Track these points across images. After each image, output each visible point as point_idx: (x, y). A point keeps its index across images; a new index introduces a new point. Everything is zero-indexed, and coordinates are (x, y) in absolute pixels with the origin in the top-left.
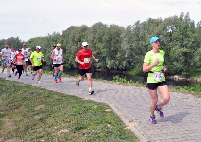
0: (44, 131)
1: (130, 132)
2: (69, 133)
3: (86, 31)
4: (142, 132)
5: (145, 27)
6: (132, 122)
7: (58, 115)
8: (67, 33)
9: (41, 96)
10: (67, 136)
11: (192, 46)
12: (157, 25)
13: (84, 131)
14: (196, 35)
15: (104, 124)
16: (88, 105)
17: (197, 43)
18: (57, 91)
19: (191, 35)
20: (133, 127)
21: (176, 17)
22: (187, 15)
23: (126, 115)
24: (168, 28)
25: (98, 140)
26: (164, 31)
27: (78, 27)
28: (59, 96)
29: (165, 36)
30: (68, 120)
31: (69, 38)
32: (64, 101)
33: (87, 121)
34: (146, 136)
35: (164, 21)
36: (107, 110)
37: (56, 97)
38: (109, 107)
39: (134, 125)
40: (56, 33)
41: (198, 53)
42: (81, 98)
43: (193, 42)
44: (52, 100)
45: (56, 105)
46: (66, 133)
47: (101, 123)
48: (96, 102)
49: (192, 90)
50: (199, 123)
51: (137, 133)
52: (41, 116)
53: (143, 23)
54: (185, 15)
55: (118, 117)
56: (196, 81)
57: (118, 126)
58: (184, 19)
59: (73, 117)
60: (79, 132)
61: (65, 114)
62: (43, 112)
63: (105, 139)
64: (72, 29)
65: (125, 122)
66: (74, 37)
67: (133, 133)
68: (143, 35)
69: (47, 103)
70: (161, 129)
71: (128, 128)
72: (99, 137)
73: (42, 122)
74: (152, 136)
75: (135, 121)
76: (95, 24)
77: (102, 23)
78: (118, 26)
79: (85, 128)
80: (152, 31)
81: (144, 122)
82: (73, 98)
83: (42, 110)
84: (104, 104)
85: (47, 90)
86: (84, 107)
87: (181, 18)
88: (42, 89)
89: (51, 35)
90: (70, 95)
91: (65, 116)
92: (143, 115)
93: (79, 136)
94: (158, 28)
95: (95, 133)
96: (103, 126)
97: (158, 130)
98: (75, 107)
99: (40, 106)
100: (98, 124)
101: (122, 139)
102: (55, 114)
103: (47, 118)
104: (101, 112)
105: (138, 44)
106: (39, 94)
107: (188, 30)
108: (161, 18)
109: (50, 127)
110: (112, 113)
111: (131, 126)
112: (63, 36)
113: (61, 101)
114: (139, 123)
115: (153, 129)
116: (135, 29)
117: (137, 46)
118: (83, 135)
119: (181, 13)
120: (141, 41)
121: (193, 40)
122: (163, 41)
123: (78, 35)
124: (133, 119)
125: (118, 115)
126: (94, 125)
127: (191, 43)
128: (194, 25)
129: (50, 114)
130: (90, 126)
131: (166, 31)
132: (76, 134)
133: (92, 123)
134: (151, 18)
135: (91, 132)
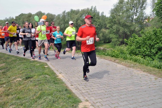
0: (5, 80)
1: (60, 80)
2: (22, 81)
3: (31, 17)
4: (67, 80)
5: (69, 15)
6: (61, 74)
7: (15, 70)
8: (19, 17)
9: (3, 58)
10: (20, 83)
11: (98, 28)
12: (77, 14)
13: (32, 79)
14: (100, 20)
15: (44, 75)
16: (33, 64)
17: (101, 26)
18: (13, 55)
19: (97, 20)
20: (62, 77)
21: (88, 9)
22: (95, 8)
23: (57, 69)
24: (83, 16)
25: (40, 84)
26: (81, 18)
27: (26, 14)
28: (15, 58)
29: (81, 21)
30: (21, 73)
31: (20, 21)
32: (18, 61)
33: (33, 73)
34: (70, 82)
35: (81, 11)
36: (45, 67)
37: (13, 59)
38: (47, 65)
39: (62, 75)
40: (11, 17)
41: (101, 32)
42: (29, 59)
43: (99, 25)
44: (10, 60)
45: (13, 63)
46: (20, 80)
47: (42, 74)
48: (39, 62)
49: (98, 54)
50: (102, 74)
51: (64, 80)
52: (3, 71)
53: (68, 12)
54: (93, 8)
55: (53, 71)
56: (100, 49)
57: (52, 76)
58: (93, 10)
59: (24, 71)
60: (28, 80)
61: (19, 69)
62: (4, 68)
63: (45, 84)
64: (22, 15)
65: (56, 73)
66: (23, 21)
67: (62, 80)
68: (68, 20)
69: (7, 62)
70: (79, 78)
71: (59, 77)
72: (41, 83)
73: (4, 75)
74: (74, 81)
75: (63, 73)
76: (37, 12)
77: (41, 12)
78: (52, 14)
79: (32, 78)
80: (73, 18)
81: (68, 73)
82: (24, 59)
83: (4, 67)
84: (44, 63)
85: (7, 54)
86: (31, 65)
87: (91, 10)
88: (3, 54)
89: (8, 19)
90: (22, 58)
91: (19, 70)
92: (68, 69)
93: (29, 83)
94: (77, 15)
95: (38, 81)
96: (43, 76)
97: (77, 78)
98: (26, 65)
99: (2, 64)
100: (40, 75)
101: (55, 84)
102: (13, 69)
103: (7, 72)
104: (42, 67)
105: (65, 25)
106: (1, 57)
107: (96, 17)
108: (79, 9)
109: (9, 77)
110: (49, 68)
111: (60, 76)
112: (16, 20)
113: (16, 61)
114: (66, 74)
115: (74, 78)
116: (63, 16)
117: (64, 27)
118: (31, 82)
119: (91, 7)
120: (66, 24)
121: (98, 24)
122: (80, 24)
123: (26, 19)
124: (62, 72)
125: (53, 69)
126: (38, 75)
127: (97, 25)
128: (99, 14)
129: (9, 69)
130: (35, 76)
131: (82, 18)
132: (26, 81)
133: (36, 74)
134: (72, 9)
135: (36, 80)
